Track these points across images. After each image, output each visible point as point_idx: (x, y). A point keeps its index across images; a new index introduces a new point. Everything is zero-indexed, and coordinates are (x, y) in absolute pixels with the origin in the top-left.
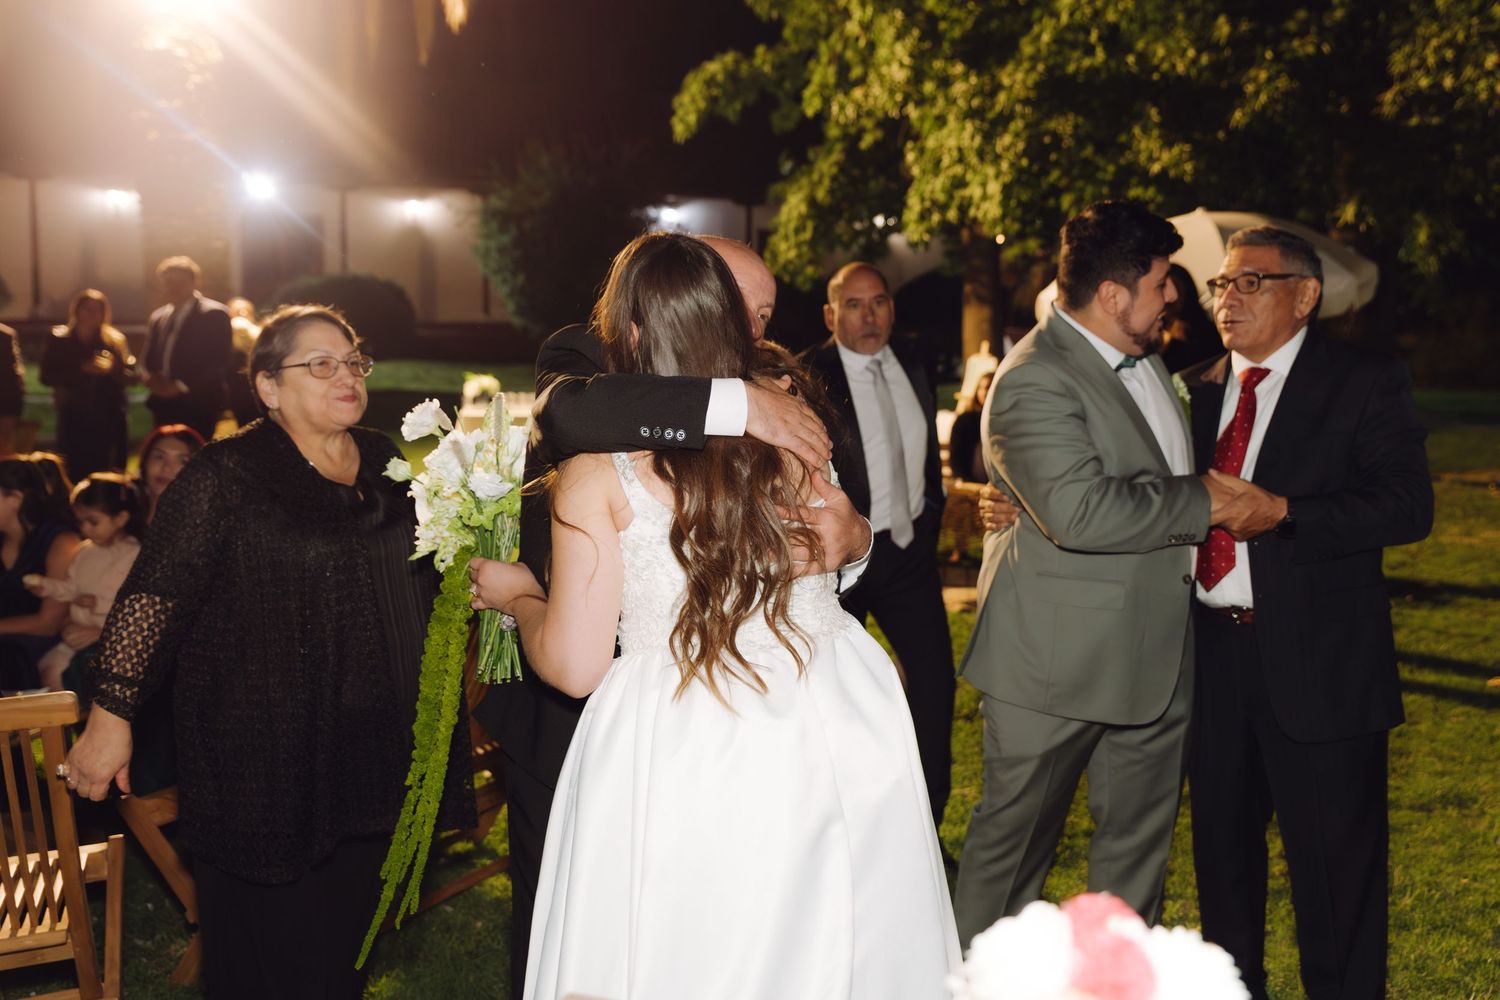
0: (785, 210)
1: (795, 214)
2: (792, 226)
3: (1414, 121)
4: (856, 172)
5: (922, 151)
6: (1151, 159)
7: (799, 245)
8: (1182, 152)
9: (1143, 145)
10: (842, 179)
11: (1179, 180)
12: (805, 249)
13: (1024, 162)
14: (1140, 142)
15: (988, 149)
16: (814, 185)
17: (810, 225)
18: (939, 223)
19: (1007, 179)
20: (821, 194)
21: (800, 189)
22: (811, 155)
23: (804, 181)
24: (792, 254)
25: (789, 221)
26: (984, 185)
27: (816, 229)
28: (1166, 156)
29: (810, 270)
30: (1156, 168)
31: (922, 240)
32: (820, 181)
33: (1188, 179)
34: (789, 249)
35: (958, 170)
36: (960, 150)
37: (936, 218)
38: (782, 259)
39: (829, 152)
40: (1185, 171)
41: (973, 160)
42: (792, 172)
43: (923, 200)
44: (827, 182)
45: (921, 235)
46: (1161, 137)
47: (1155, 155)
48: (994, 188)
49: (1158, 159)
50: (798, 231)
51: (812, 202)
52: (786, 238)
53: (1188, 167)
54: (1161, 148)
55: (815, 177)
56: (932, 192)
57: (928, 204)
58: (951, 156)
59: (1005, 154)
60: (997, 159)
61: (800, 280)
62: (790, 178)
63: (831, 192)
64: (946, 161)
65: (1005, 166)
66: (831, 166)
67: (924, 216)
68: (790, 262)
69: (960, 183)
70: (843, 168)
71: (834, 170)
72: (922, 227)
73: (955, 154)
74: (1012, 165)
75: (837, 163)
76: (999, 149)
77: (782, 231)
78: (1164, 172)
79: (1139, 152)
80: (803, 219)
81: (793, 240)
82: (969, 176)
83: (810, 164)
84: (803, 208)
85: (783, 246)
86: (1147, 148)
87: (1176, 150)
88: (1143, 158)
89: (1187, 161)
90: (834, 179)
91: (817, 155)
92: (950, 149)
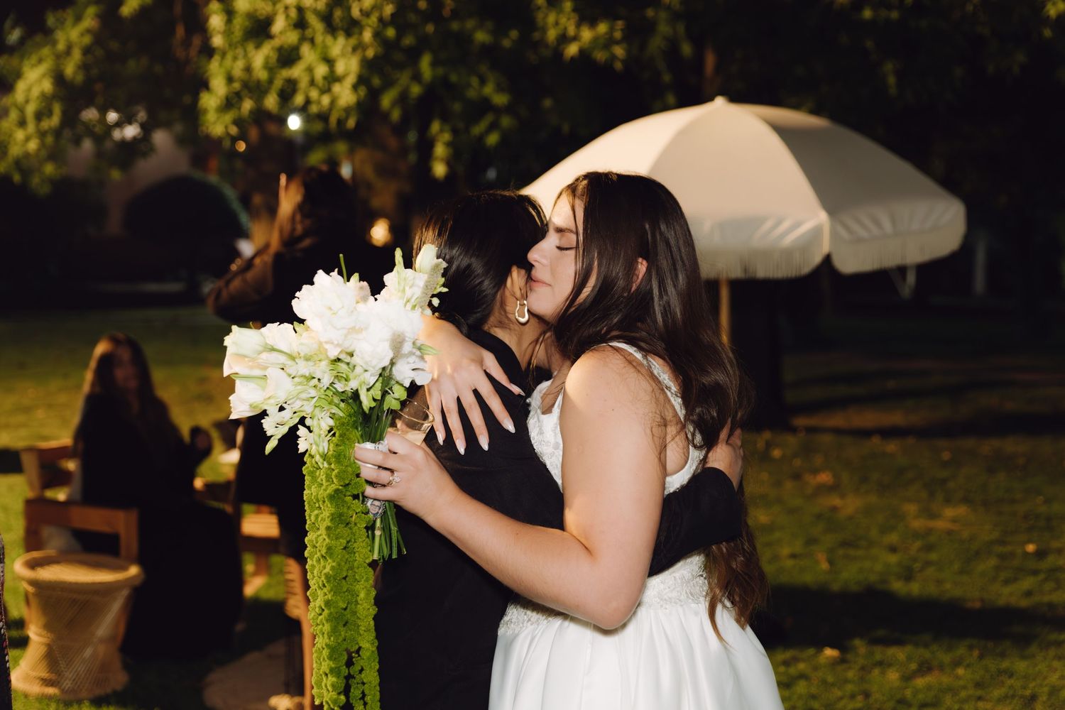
0: (21, 87)
1: (35, 92)
2: (31, 109)
3: (867, 14)
4: (114, 45)
5: (230, 13)
6: (564, 39)
7: (42, 134)
8: (612, 29)
9: (551, 18)
10: (99, 52)
11: (608, 67)
12: (50, 140)
13: (391, 32)
14: (546, 16)
15: (338, 13)
16: (61, 57)
17: (57, 109)
18: (251, 112)
19: (370, 53)
20: (70, 69)
21: (40, 61)
22: (51, 20)
23: (46, 51)
24: (33, 146)
25: (27, 101)
26: (330, 62)
27: (65, 113)
28: (587, 35)
29: (49, 169)
30: (572, 50)
31: (228, 134)
32: (68, 51)
33: (618, 66)
34: (27, 139)
35: (292, 37)
36: (300, 10)
37: (247, 105)
38: (15, 151)
39: (78, 19)
40: (614, 57)
41: (316, 25)
42: (22, 41)
43: (230, 79)
44: (77, 55)
45: (226, 127)
46: (575, 10)
47: (571, 31)
48: (348, 66)
49: (575, 38)
50: (39, 116)
51: (59, 78)
52: (22, 123)
53: (619, 51)
54: (578, 26)
55: (61, 46)
56: (248, 69)
57: (237, 86)
58: (287, 16)
59: (365, 21)
60: (351, 27)
61: (35, 181)
62: (19, 49)
63: (84, 67)
64: (279, 25)
65: (367, 35)
66: (82, 35)
67: (230, 103)
68: (27, 155)
69: (288, 57)
70: (99, 38)
71: (87, 40)
72: (228, 117)
73: (293, 13)
74: (377, 35)
75: (88, 31)
76: (355, 12)
77: (14, 115)
78: (584, 54)
79: (544, 30)
80: (47, 100)
81: (31, 127)
82: (306, 50)
83: (47, 32)
84: (47, 86)
85: (20, 135)
86: (557, 23)
87: (602, 28)
88: (552, 35)
89: (618, 43)
90: (87, 51)
91: (61, 23)
92: (287, 8)
